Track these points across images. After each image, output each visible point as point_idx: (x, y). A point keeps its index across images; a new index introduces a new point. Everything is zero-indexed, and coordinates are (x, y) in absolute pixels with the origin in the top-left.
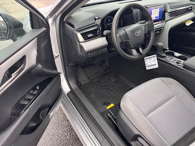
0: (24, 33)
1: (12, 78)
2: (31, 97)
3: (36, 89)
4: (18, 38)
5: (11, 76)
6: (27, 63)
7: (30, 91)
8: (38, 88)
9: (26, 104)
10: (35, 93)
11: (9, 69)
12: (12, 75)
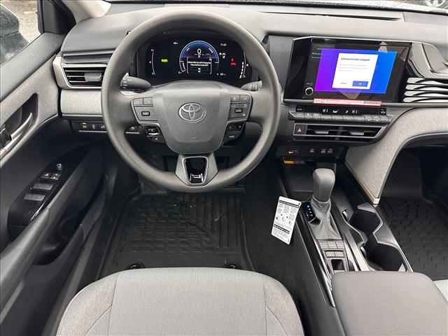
0: (22, 42)
1: (13, 141)
2: (49, 188)
3: (56, 171)
4: (8, 56)
5: (10, 139)
6: (39, 111)
7: (43, 173)
8: (60, 166)
9: (41, 200)
10: (54, 178)
11: (5, 123)
12: (12, 136)
